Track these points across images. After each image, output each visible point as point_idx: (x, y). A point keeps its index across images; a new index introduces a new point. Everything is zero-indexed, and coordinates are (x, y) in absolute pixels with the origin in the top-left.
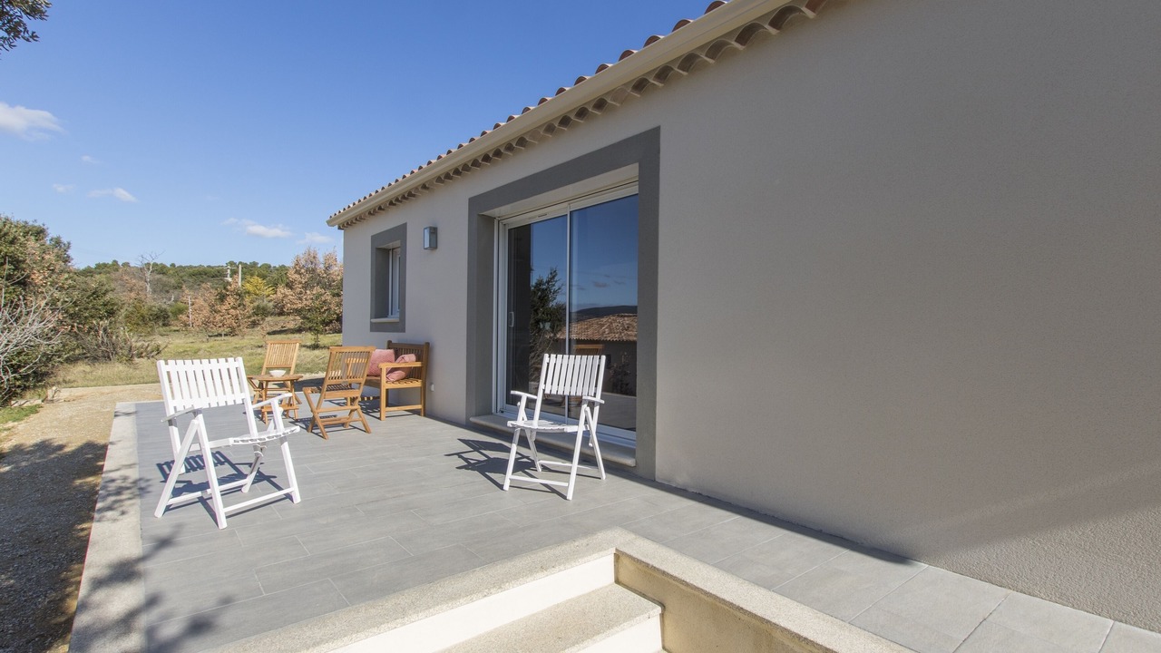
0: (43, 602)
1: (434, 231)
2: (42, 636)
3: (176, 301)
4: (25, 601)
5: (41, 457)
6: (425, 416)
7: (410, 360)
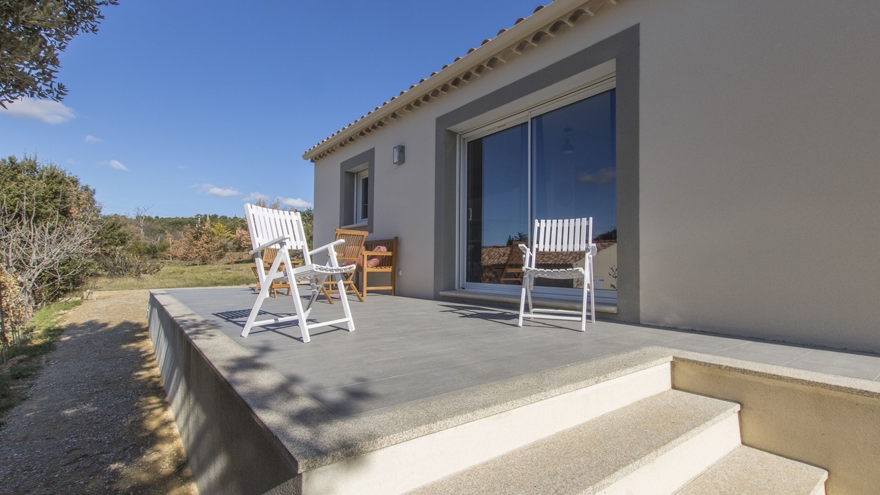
0: (127, 422)
1: (402, 150)
2: (135, 445)
3: (161, 242)
4: (112, 421)
5: (91, 331)
6: (394, 295)
7: (382, 251)
